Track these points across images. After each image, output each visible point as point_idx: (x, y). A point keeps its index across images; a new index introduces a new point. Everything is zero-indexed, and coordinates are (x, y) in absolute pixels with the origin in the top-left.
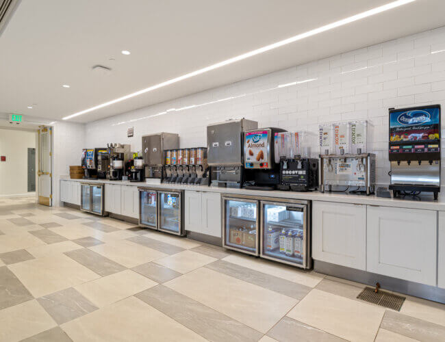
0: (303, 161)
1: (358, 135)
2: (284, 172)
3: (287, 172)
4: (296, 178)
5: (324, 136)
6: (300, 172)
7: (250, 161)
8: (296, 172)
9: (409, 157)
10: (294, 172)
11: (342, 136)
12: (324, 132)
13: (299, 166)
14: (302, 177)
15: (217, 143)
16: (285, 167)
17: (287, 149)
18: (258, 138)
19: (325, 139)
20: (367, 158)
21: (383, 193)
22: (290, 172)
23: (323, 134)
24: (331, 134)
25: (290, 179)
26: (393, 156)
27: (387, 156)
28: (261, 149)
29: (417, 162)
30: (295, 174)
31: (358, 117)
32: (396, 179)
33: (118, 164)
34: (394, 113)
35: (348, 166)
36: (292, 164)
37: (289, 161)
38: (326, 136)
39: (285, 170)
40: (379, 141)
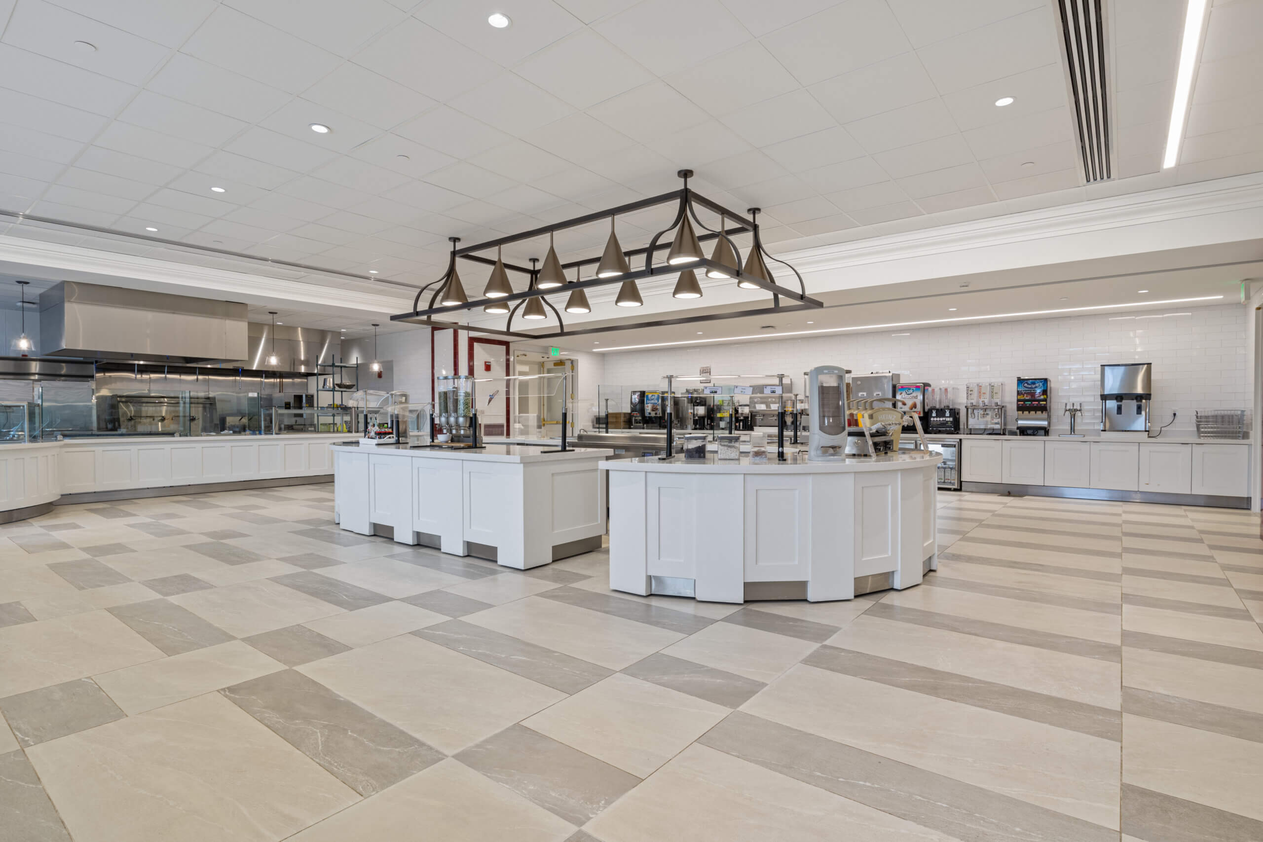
0: (951, 410)
1: (996, 393)
2: (932, 419)
3: (935, 419)
4: (944, 424)
5: (970, 392)
6: (948, 419)
7: (903, 410)
8: (944, 419)
9: (1030, 409)
10: (941, 419)
11: (984, 393)
12: (970, 389)
13: (948, 414)
14: (949, 423)
15: (865, 394)
16: (934, 414)
17: (936, 400)
18: (911, 391)
19: (971, 394)
20: (1001, 409)
21: (1013, 433)
22: (938, 419)
23: (969, 391)
24: (976, 390)
25: (938, 425)
26: (1020, 408)
27: (1015, 407)
28: (915, 400)
29: (1034, 412)
30: (943, 421)
31: (996, 381)
32: (1022, 423)
33: (701, 411)
34: (1020, 381)
35: (987, 414)
36: (941, 412)
37: (937, 410)
38: (971, 392)
39: (934, 417)
40: (1010, 398)
